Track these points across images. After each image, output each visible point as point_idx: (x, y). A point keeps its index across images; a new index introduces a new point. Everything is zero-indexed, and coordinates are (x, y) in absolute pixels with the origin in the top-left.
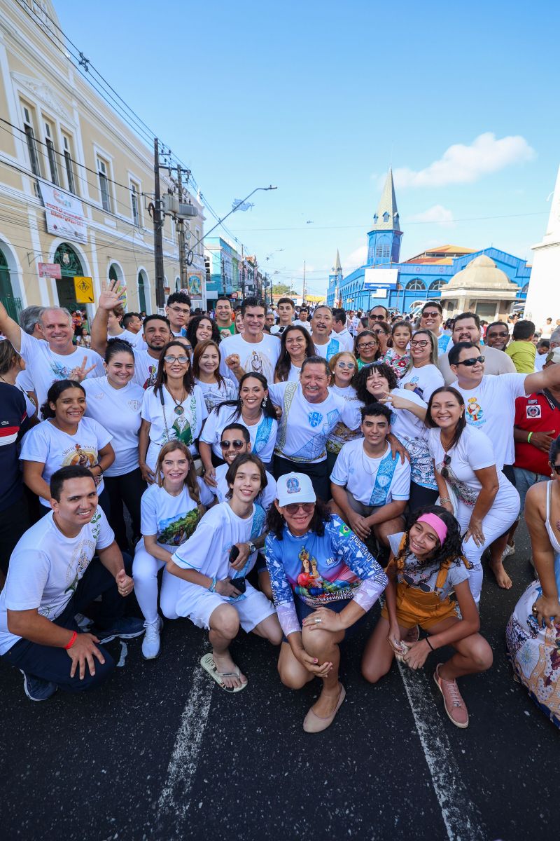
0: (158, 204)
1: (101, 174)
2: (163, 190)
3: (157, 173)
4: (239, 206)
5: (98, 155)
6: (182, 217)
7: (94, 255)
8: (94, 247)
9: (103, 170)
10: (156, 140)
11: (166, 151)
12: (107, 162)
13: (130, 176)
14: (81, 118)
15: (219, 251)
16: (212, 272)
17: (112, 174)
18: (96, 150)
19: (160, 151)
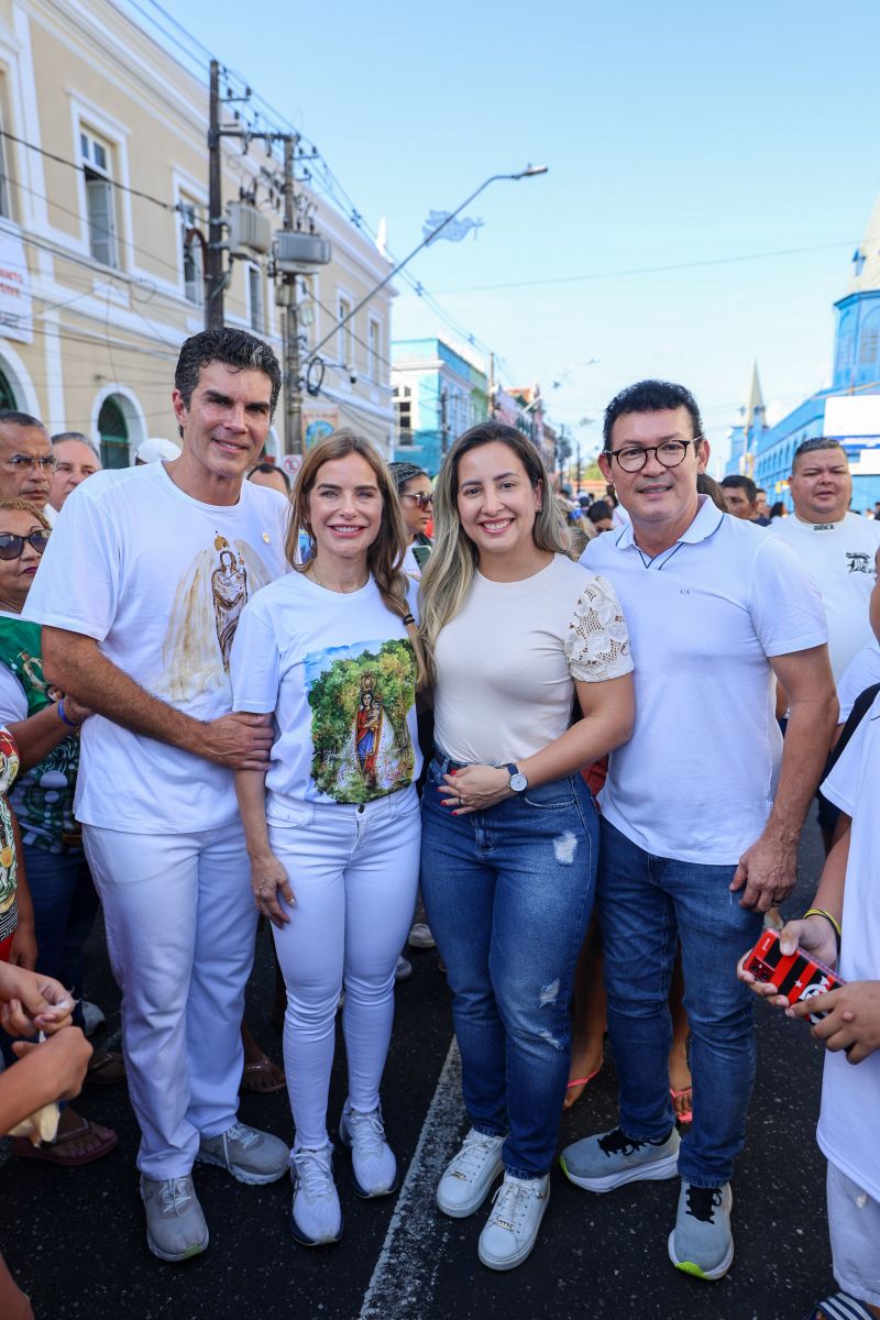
0: (216, 230)
1: (90, 175)
2: (229, 193)
3: (214, 149)
4: (442, 227)
5: (83, 124)
6: (291, 267)
7: (54, 364)
8: (53, 344)
9: (102, 162)
10: (214, 63)
11: (240, 92)
12: (113, 144)
13: (177, 180)
14: (34, 26)
15: (436, 371)
16: (417, 425)
17: (122, 169)
18: (76, 109)
19: (223, 94)
